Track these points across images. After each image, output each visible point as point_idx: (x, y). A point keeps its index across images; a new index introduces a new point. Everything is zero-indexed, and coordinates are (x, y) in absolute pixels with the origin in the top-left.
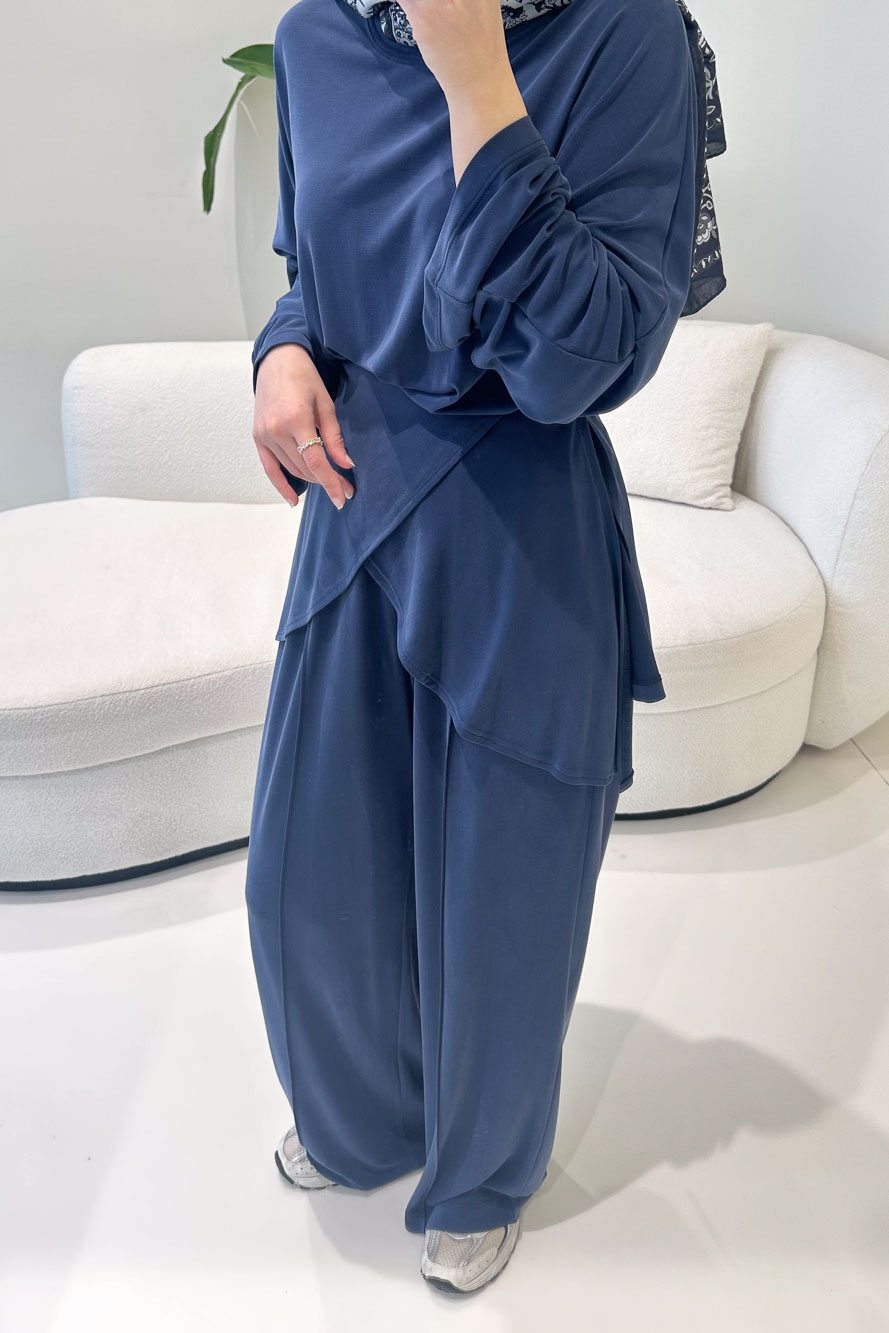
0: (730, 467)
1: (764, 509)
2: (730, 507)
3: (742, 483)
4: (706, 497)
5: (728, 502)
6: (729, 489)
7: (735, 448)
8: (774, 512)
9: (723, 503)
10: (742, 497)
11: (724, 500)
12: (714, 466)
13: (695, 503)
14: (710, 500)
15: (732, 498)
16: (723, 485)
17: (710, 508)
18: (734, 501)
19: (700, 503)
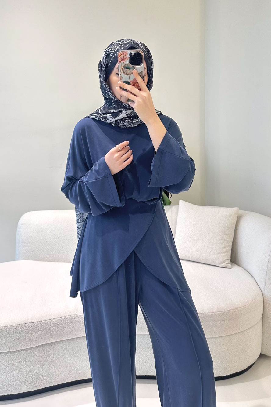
0: (229, 254)
1: (242, 268)
2: (230, 267)
3: (234, 259)
4: (222, 264)
5: (230, 265)
6: (230, 261)
7: (231, 247)
8: (245, 269)
9: (228, 266)
10: (234, 264)
11: (228, 265)
12: (224, 253)
13: (219, 266)
14: (224, 265)
15: (231, 264)
16: (228, 260)
17: (224, 268)
18: (232, 265)
19: (221, 265)
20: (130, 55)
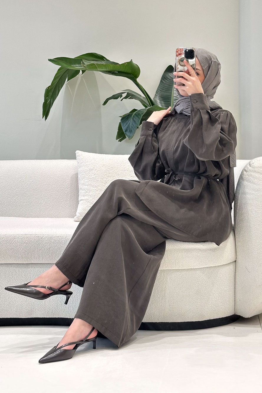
20: (186, 51)
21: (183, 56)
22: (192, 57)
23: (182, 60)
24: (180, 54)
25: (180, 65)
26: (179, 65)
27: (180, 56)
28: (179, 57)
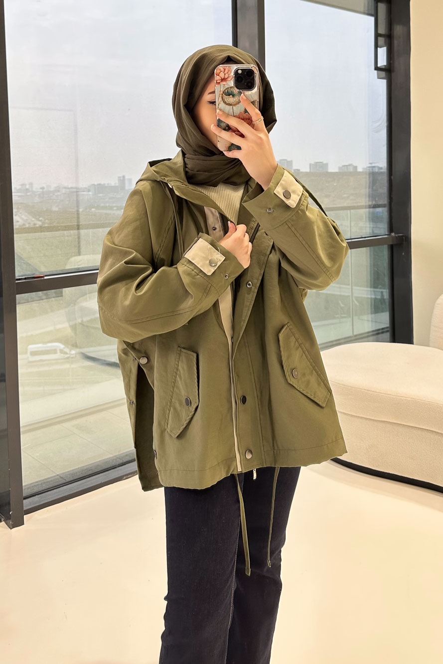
20: (236, 72)
21: (231, 83)
22: (250, 87)
23: (228, 93)
24: (223, 80)
25: (225, 102)
26: (222, 102)
27: (224, 83)
28: (222, 86)
